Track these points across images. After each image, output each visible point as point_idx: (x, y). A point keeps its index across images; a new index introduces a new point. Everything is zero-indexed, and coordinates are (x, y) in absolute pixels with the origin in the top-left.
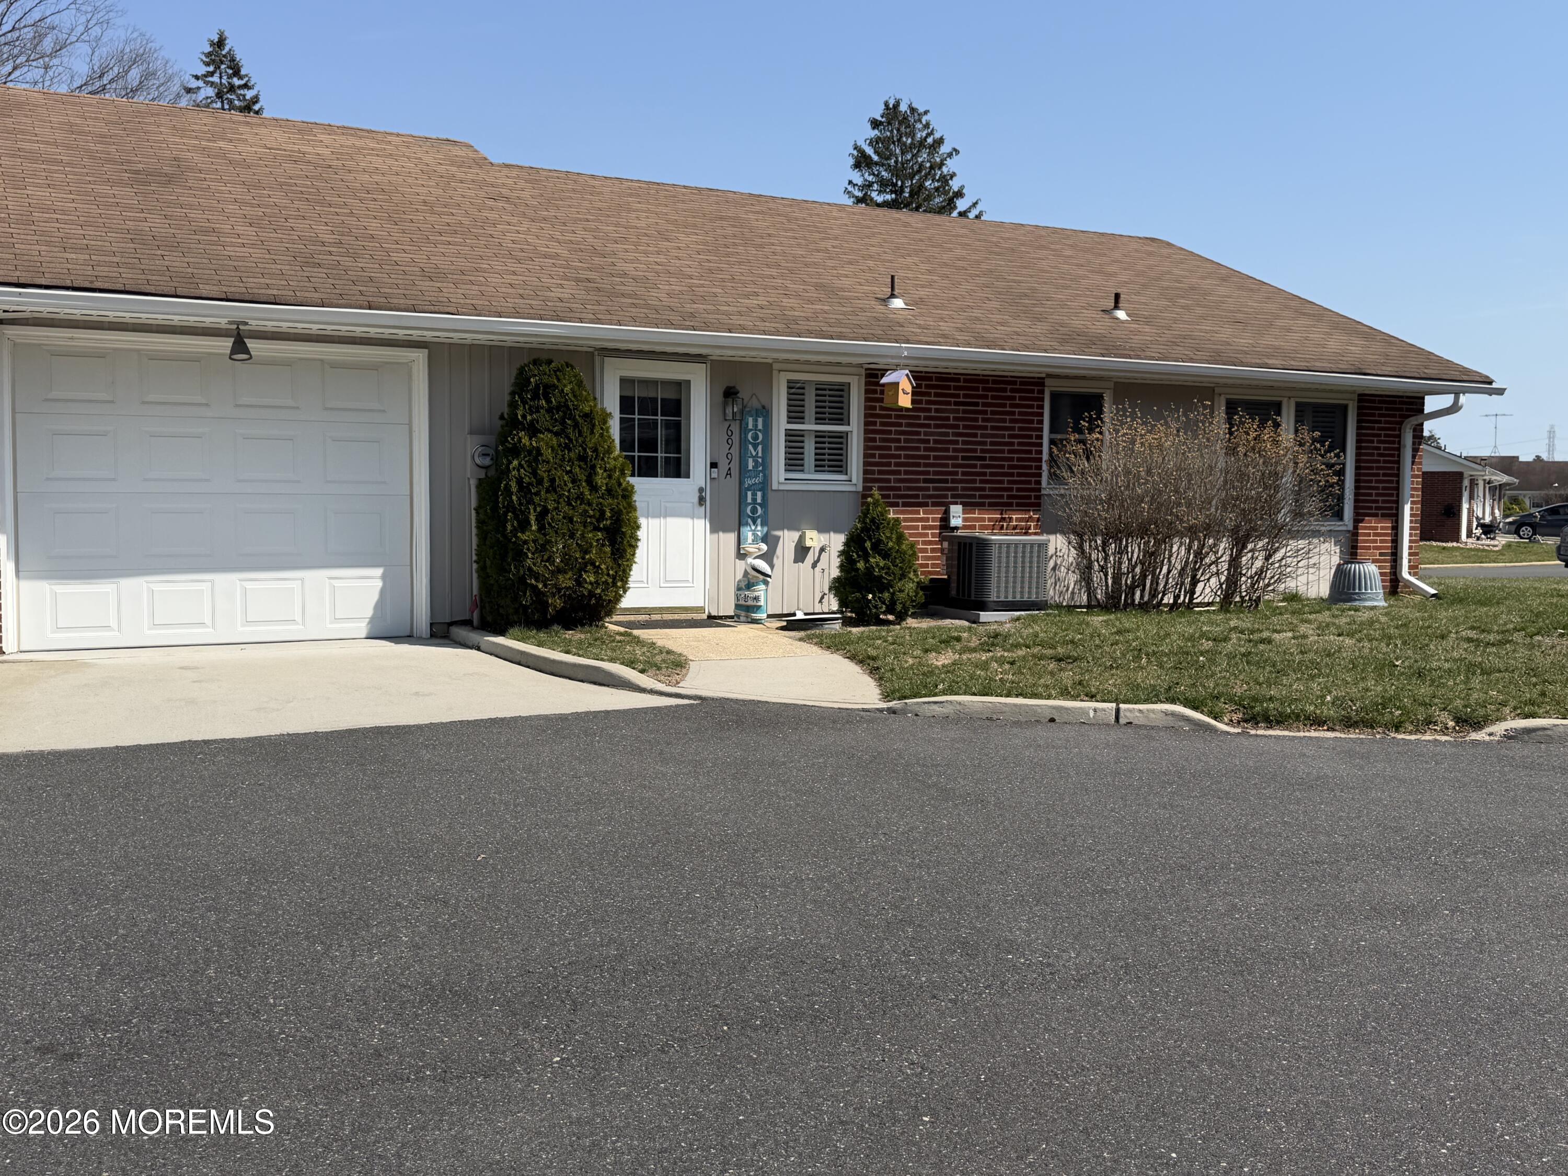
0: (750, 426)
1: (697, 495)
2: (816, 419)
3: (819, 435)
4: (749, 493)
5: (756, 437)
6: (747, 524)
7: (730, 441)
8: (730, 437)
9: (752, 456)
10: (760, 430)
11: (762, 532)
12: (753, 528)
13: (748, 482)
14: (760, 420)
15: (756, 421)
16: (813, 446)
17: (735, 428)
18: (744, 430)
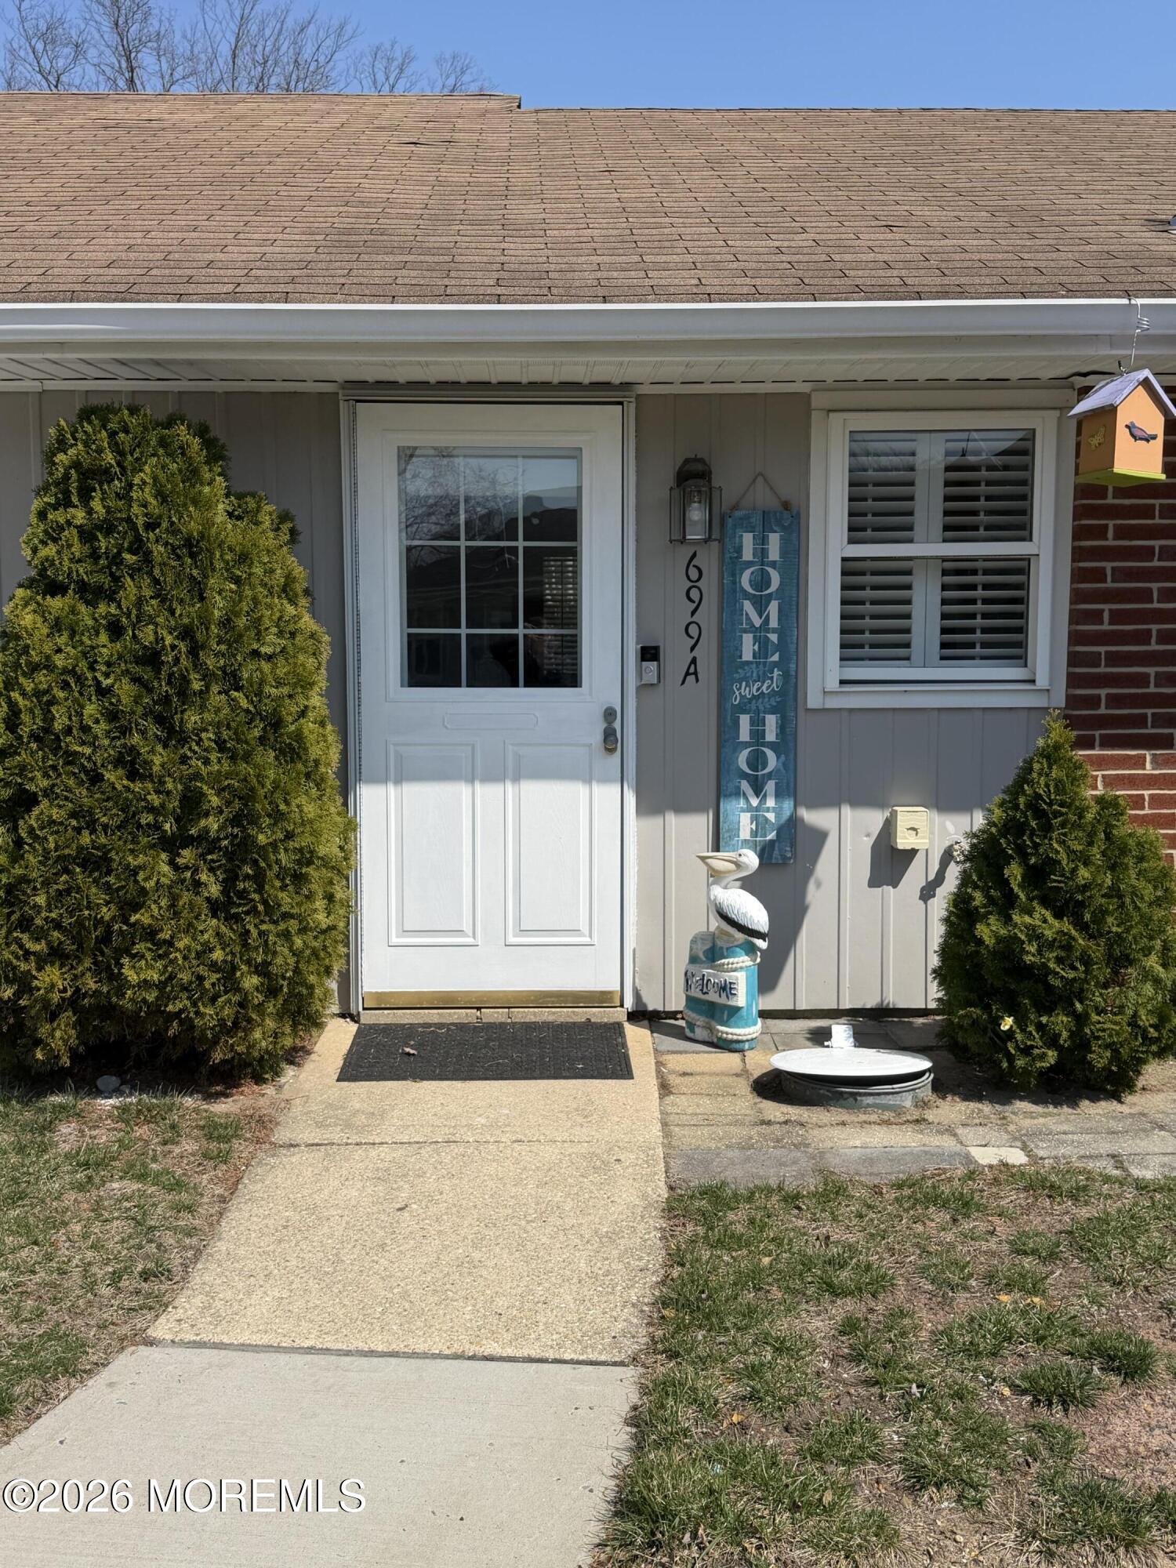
0: (748, 555)
1: (601, 726)
2: (946, 528)
3: (955, 571)
4: (745, 721)
5: (762, 582)
6: (738, 793)
7: (695, 594)
8: (694, 584)
9: (752, 628)
10: (773, 564)
11: (778, 811)
12: (755, 802)
13: (744, 691)
14: (774, 540)
15: (764, 540)
16: (936, 596)
17: (708, 559)
18: (732, 564)
